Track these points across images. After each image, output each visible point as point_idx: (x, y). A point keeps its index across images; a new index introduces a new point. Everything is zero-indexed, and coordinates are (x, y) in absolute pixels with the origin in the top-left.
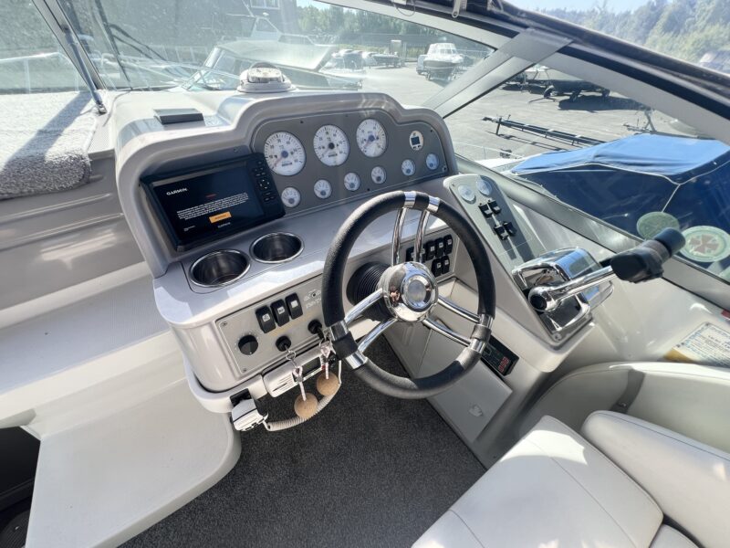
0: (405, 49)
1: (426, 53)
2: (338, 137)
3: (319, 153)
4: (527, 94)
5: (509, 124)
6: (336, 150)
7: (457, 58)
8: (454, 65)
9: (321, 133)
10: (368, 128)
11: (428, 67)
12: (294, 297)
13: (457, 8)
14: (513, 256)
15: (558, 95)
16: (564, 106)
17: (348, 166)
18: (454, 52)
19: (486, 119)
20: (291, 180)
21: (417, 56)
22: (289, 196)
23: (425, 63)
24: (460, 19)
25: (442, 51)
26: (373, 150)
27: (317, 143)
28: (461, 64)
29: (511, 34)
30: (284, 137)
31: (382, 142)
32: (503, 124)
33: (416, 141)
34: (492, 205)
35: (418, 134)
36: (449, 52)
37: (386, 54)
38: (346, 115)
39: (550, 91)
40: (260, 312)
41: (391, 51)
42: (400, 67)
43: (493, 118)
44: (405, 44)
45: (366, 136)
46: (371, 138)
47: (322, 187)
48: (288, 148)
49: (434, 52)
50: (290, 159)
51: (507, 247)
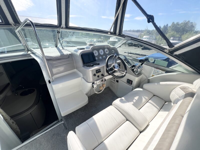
0: (104, 39)
1: (109, 39)
2: (102, 51)
3: (100, 53)
4: (134, 47)
5: (131, 53)
6: (102, 53)
7: (117, 40)
8: (116, 41)
9: (100, 50)
10: (106, 50)
11: (110, 42)
12: (100, 69)
13: (117, 35)
14: (129, 66)
15: (141, 47)
16: (143, 49)
17: (104, 55)
18: (116, 39)
19: (125, 52)
20: (97, 56)
21: (107, 40)
22: (96, 58)
23: (109, 41)
24: (118, 36)
25: (113, 39)
26: (107, 53)
27: (100, 52)
28: (118, 41)
29: (125, 38)
30: (96, 51)
31: (108, 52)
32: (129, 53)
33: (113, 52)
34: (125, 59)
35: (113, 51)
36: (115, 39)
37: (100, 40)
38: (103, 48)
39: (139, 46)
40: (96, 70)
41: (101, 39)
42: (103, 42)
43: (127, 52)
44: (104, 38)
45: (106, 51)
46: (107, 51)
47: (100, 57)
48: (96, 52)
49: (111, 39)
50: (96, 54)
51: (128, 64)
